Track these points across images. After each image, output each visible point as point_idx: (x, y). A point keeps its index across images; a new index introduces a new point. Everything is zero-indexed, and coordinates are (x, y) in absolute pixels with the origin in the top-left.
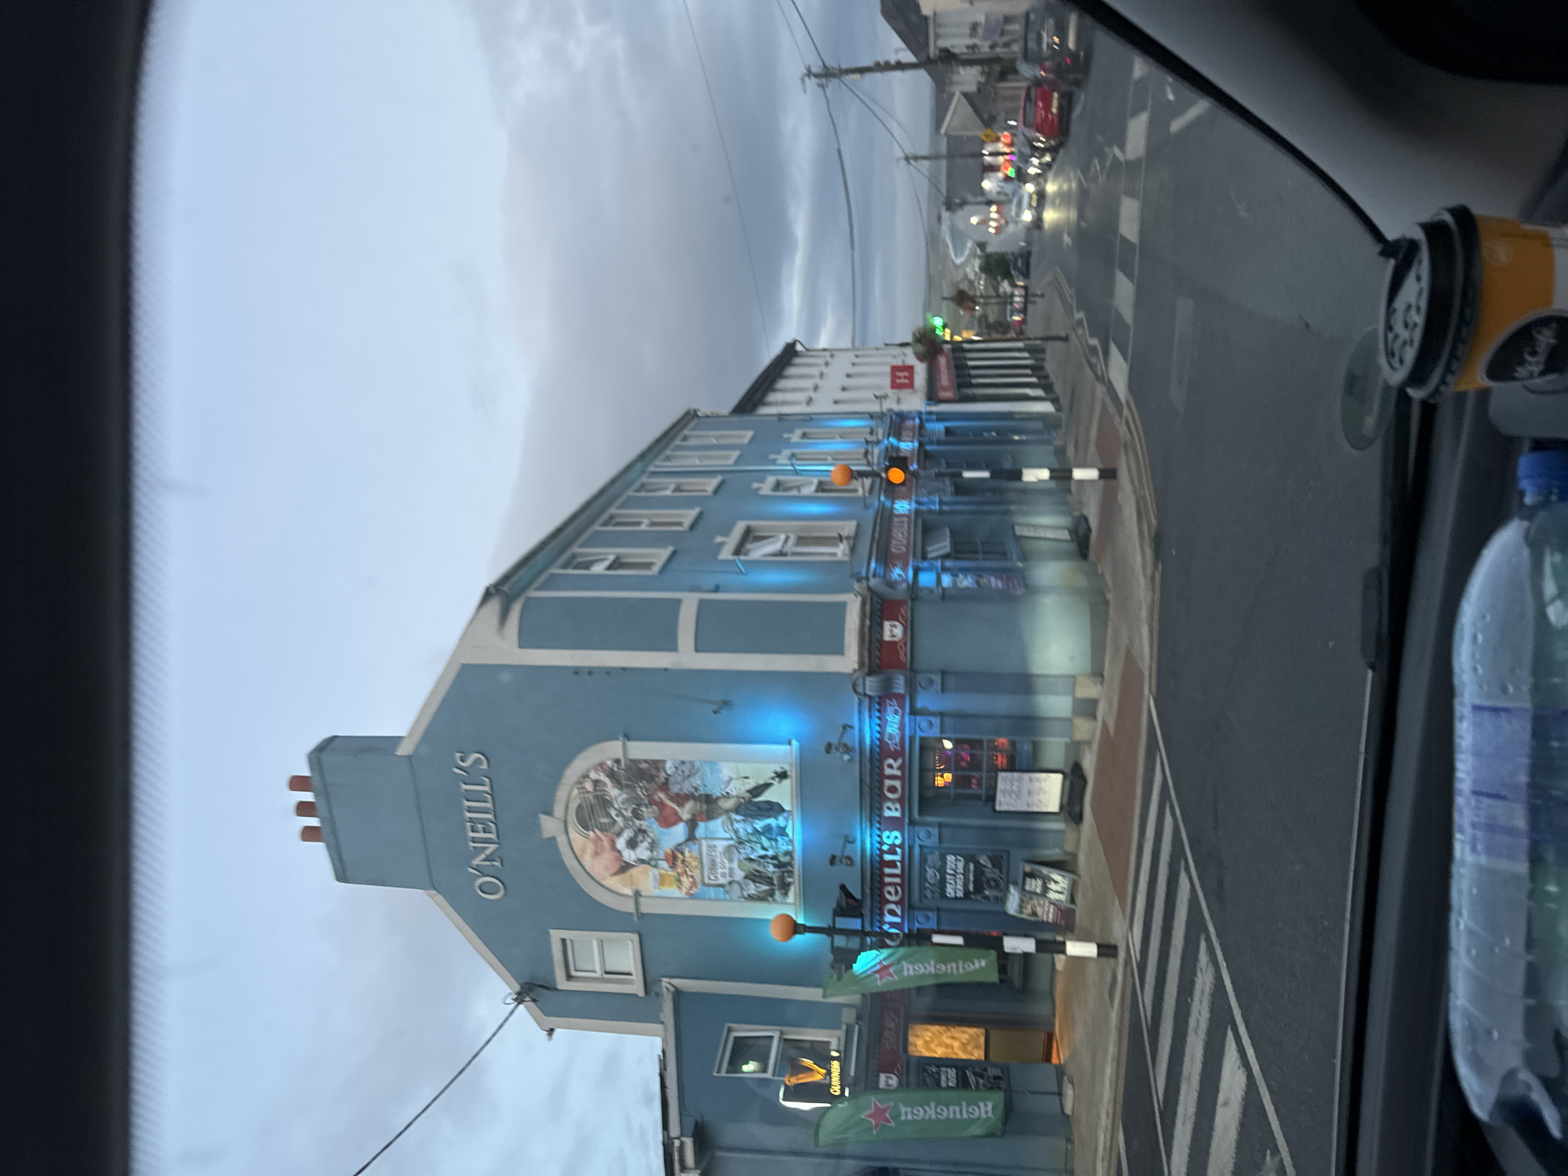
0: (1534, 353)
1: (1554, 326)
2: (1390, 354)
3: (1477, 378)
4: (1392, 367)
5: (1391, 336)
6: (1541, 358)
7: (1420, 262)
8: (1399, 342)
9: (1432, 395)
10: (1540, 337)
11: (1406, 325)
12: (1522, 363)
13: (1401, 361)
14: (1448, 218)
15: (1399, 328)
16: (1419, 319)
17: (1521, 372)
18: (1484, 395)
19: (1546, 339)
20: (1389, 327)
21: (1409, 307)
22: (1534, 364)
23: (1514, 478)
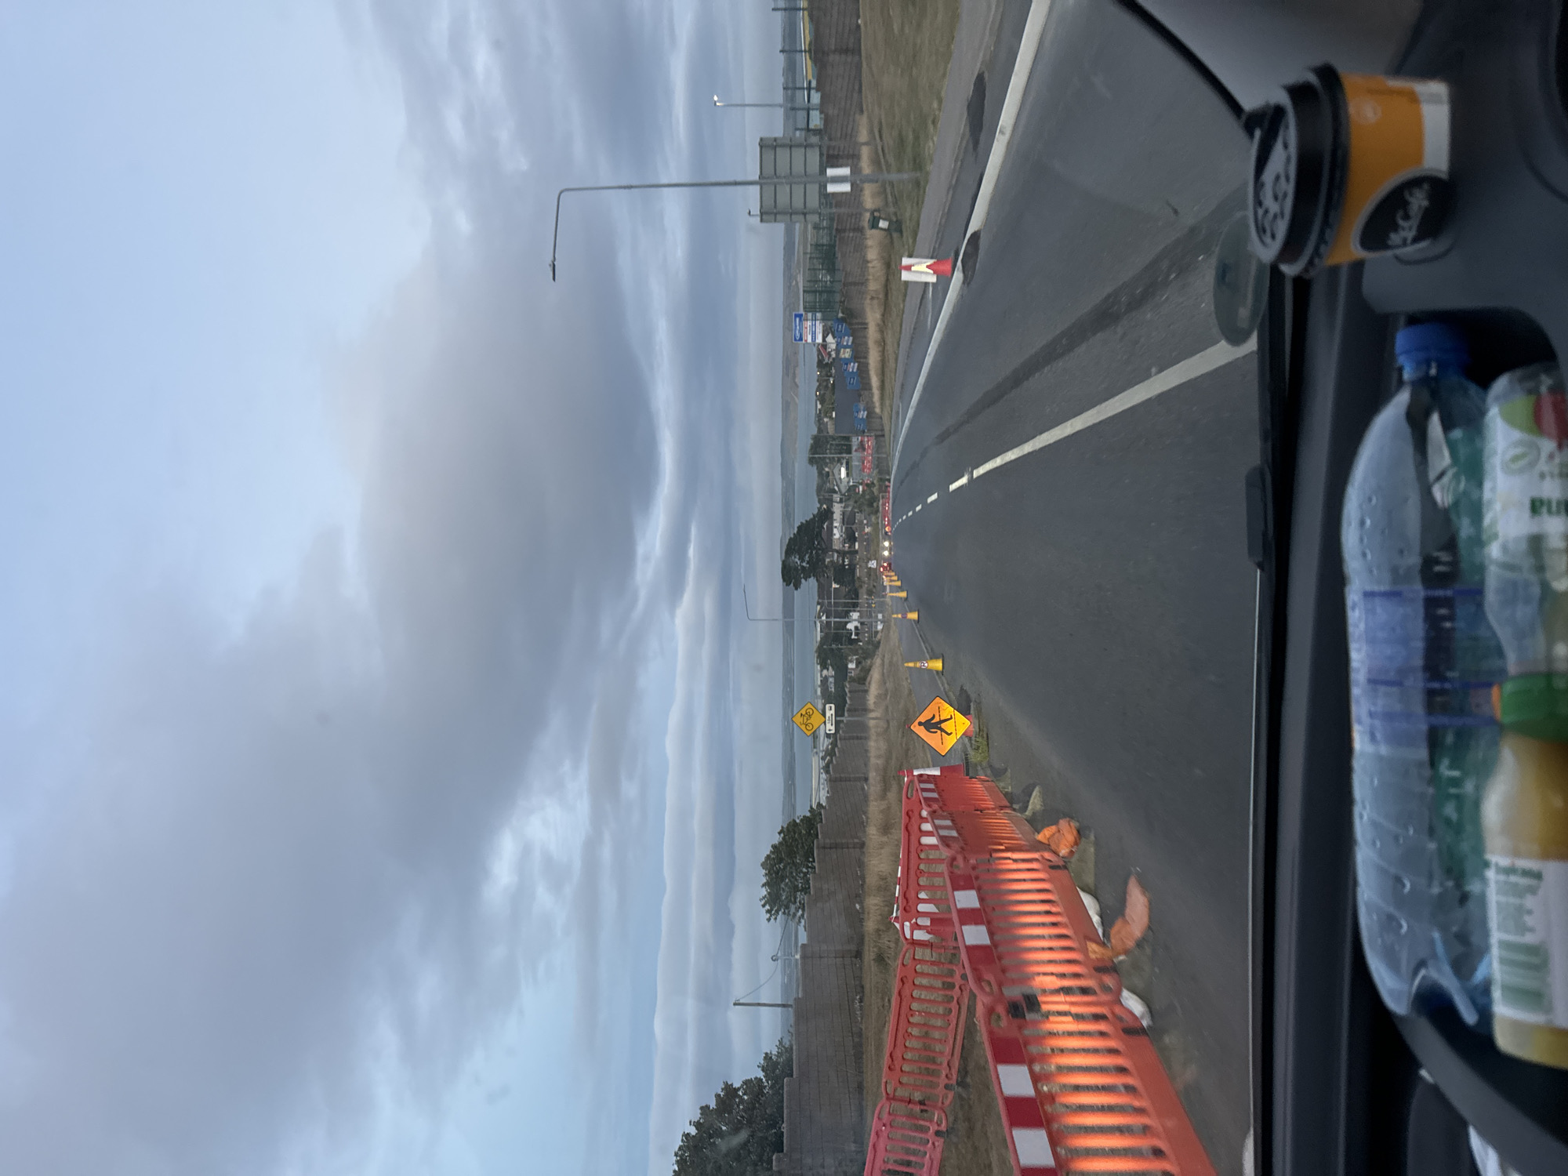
0: (1407, 217)
1: (1426, 186)
2: (1261, 230)
3: (1349, 248)
4: (1262, 241)
5: (1260, 212)
6: (1414, 222)
7: (1287, 127)
8: (1270, 215)
9: (1306, 270)
10: (1411, 200)
11: (1276, 198)
12: (1395, 228)
13: (1273, 237)
14: (1312, 78)
15: (1269, 201)
16: (1290, 188)
17: (1395, 238)
18: (1358, 267)
19: (1418, 201)
20: (1259, 203)
21: (1277, 178)
22: (1408, 229)
23: (1393, 357)
